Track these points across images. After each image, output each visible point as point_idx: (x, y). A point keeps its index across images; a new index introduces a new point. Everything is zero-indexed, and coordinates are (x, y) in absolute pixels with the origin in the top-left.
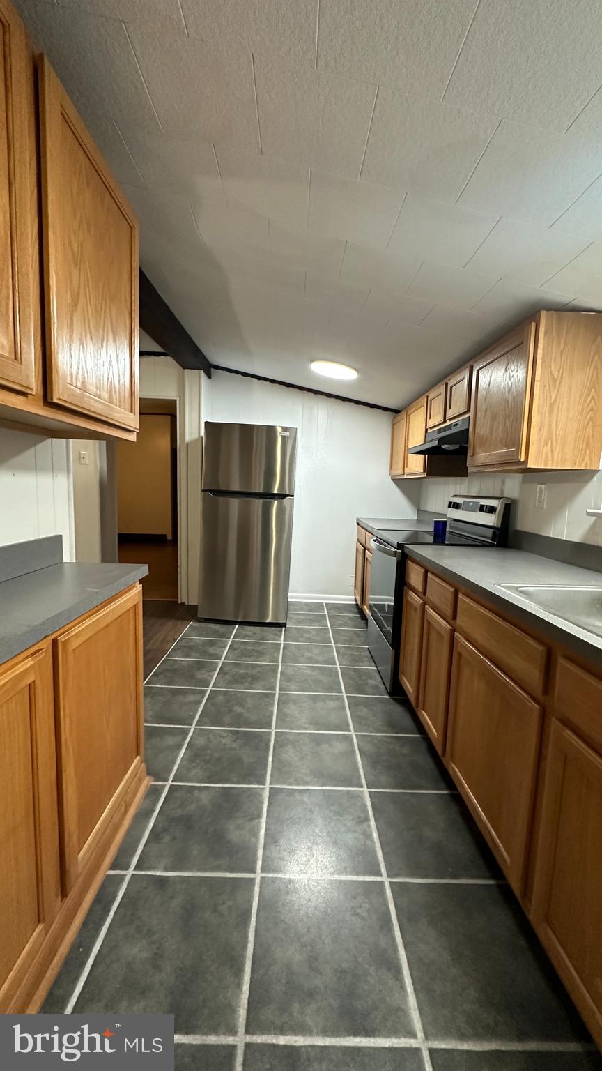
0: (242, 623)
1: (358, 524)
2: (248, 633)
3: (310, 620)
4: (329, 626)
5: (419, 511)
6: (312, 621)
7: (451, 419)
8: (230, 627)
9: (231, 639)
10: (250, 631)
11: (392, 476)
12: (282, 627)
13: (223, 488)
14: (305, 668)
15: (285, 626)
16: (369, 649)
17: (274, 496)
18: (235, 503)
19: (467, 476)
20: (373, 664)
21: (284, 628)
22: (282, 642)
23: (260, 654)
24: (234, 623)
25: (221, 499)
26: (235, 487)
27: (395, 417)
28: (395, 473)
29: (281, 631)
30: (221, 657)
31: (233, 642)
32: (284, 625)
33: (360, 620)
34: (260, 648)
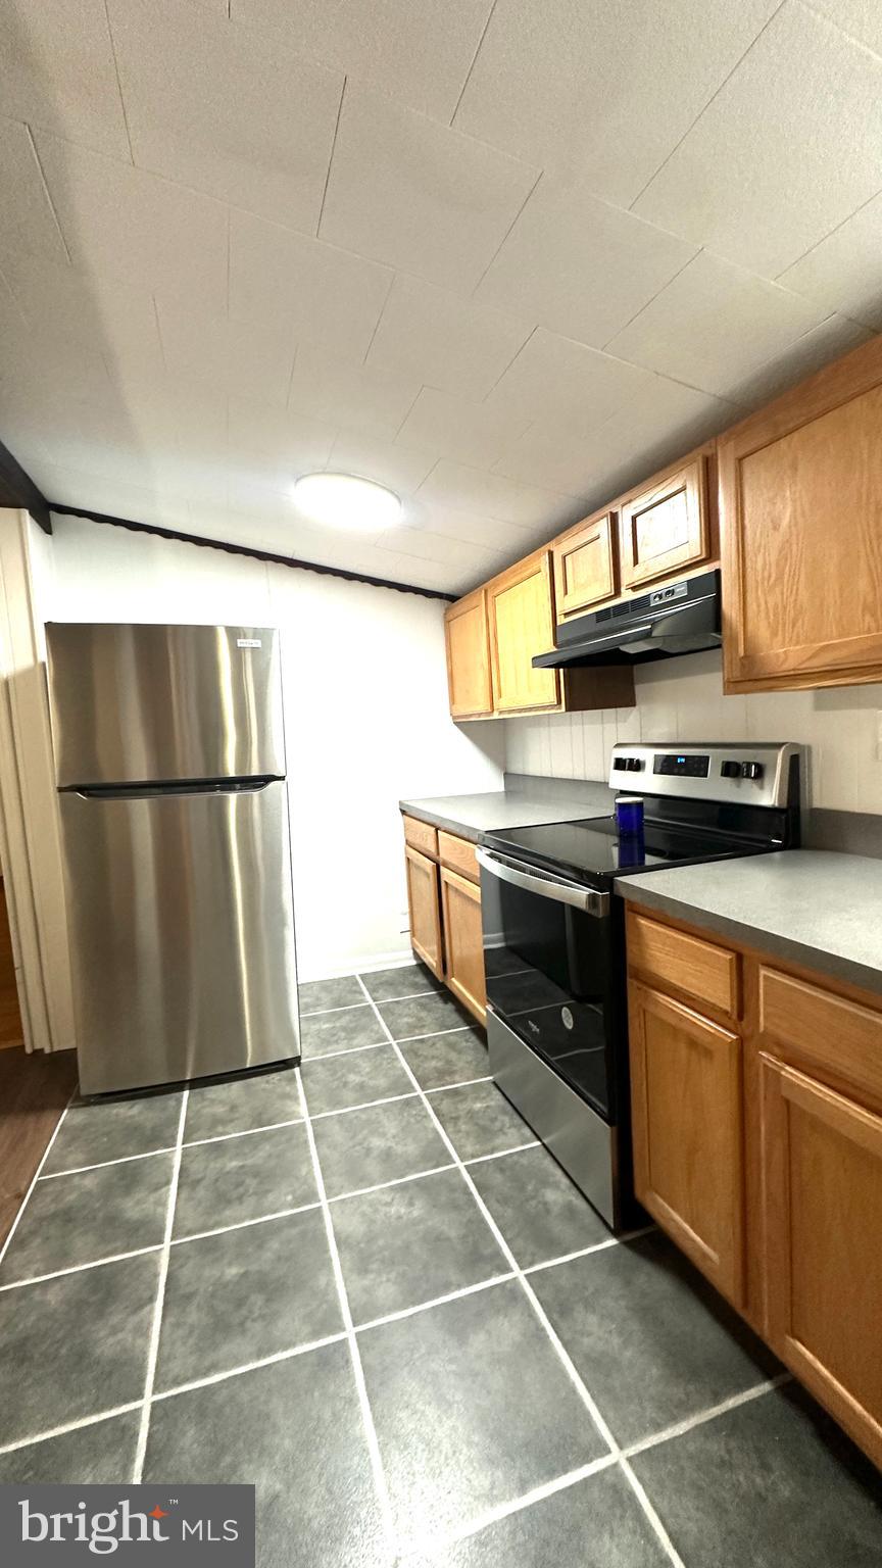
0: (197, 1083)
1: (403, 812)
2: (220, 1110)
3: (344, 1029)
4: (390, 1037)
5: (507, 775)
6: (351, 1032)
7: (635, 588)
8: (169, 1100)
9: (179, 1147)
10: (221, 1102)
11: (454, 718)
12: (293, 1067)
13: (109, 778)
14: (387, 1198)
15: (299, 1065)
16: (494, 1083)
17: (229, 784)
18: (142, 810)
19: (634, 705)
20: (527, 1132)
21: (297, 1070)
22: (307, 1120)
23: (266, 1178)
24: (178, 1086)
25: (109, 805)
26: (140, 769)
27: (447, 610)
28: (463, 709)
29: (293, 1079)
30: (162, 1231)
31: (185, 1154)
32: (295, 1062)
33: (441, 1005)
34: (258, 1158)
